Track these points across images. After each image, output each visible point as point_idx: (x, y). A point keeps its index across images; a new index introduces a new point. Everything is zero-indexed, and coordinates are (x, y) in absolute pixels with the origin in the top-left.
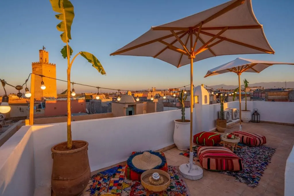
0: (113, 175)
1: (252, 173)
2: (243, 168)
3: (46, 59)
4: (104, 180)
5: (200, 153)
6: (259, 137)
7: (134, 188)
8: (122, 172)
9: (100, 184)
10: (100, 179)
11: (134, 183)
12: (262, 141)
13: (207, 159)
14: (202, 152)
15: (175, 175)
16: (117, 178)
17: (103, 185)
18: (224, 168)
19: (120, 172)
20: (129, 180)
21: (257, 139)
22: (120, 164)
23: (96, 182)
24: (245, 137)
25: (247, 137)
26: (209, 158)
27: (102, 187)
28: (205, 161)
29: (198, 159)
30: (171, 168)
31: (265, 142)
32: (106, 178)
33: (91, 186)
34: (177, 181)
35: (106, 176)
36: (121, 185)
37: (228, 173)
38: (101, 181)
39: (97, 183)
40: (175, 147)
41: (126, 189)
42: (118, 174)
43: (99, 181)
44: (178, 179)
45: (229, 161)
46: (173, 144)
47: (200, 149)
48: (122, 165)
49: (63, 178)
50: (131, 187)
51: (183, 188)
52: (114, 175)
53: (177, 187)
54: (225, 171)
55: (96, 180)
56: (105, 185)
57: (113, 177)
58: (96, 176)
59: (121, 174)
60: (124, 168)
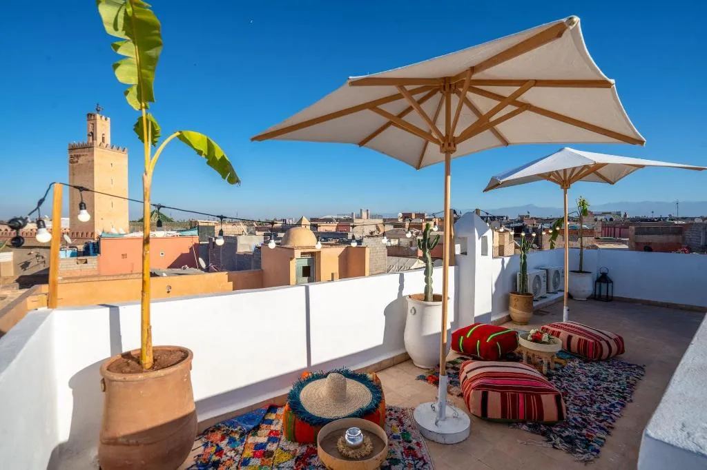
0: (254, 429)
1: (585, 427)
2: (565, 414)
3: (103, 135)
4: (232, 441)
5: (466, 377)
6: (608, 339)
7: (303, 461)
8: (274, 422)
9: (219, 451)
10: (223, 438)
11: (304, 449)
12: (614, 347)
13: (480, 392)
14: (470, 376)
15: (404, 431)
16: (261, 438)
17: (228, 454)
18: (521, 417)
19: (270, 422)
20: (292, 441)
21: (603, 343)
22: (272, 402)
23: (212, 446)
24: (576, 338)
25: (580, 339)
26: (485, 389)
27: (224, 458)
28: (475, 397)
29: (461, 391)
30: (395, 412)
31: (621, 350)
32: (237, 437)
33: (199, 456)
34: (407, 445)
35: (236, 432)
36: (271, 454)
37: (529, 426)
38: (223, 444)
39: (214, 449)
40: (406, 359)
41: (282, 465)
42: (264, 426)
43: (217, 445)
44: (410, 442)
45: (533, 400)
46: (403, 352)
47: (467, 368)
48: (277, 403)
49: (127, 441)
50: (296, 461)
51: (421, 463)
52: (257, 428)
53: (406, 462)
54: (524, 422)
55: (211, 442)
56: (233, 454)
57: (253, 435)
58: (213, 431)
59: (273, 428)
60: (281, 411)
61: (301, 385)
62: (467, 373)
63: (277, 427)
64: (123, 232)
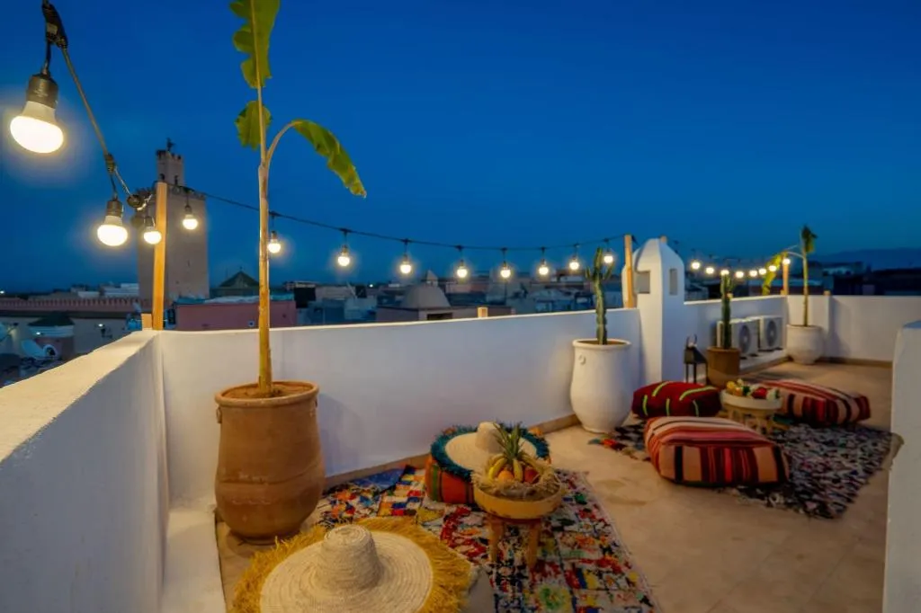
0: (390, 488)
1: (817, 493)
2: (787, 472)
3: (176, 177)
4: (364, 499)
5: (653, 435)
6: (842, 396)
7: (454, 520)
8: (414, 484)
9: (350, 509)
10: (353, 497)
11: (453, 509)
12: (855, 409)
13: (672, 448)
14: (657, 433)
15: (577, 493)
16: (400, 496)
17: (361, 511)
18: (728, 477)
19: (409, 483)
20: (437, 501)
21: (838, 402)
22: (409, 463)
23: (341, 504)
24: (800, 397)
25: (806, 399)
26: (678, 444)
27: (356, 515)
28: (667, 454)
29: (648, 455)
30: (565, 475)
31: (865, 413)
32: (370, 496)
33: (327, 512)
34: (582, 507)
35: (369, 491)
36: (412, 513)
37: (740, 490)
38: (354, 502)
39: (344, 507)
40: (574, 422)
41: (428, 523)
42: (401, 486)
43: (347, 503)
44: (586, 503)
45: (743, 454)
46: (570, 414)
47: (653, 425)
48: (414, 464)
49: (250, 477)
50: (445, 520)
51: (602, 524)
52: (392, 489)
53: (583, 523)
54: (733, 485)
55: (340, 500)
56: (367, 512)
57: (389, 495)
58: (340, 490)
59: (412, 488)
60: (421, 474)
61: (445, 437)
62: (655, 429)
63: (419, 488)
64: (202, 297)
